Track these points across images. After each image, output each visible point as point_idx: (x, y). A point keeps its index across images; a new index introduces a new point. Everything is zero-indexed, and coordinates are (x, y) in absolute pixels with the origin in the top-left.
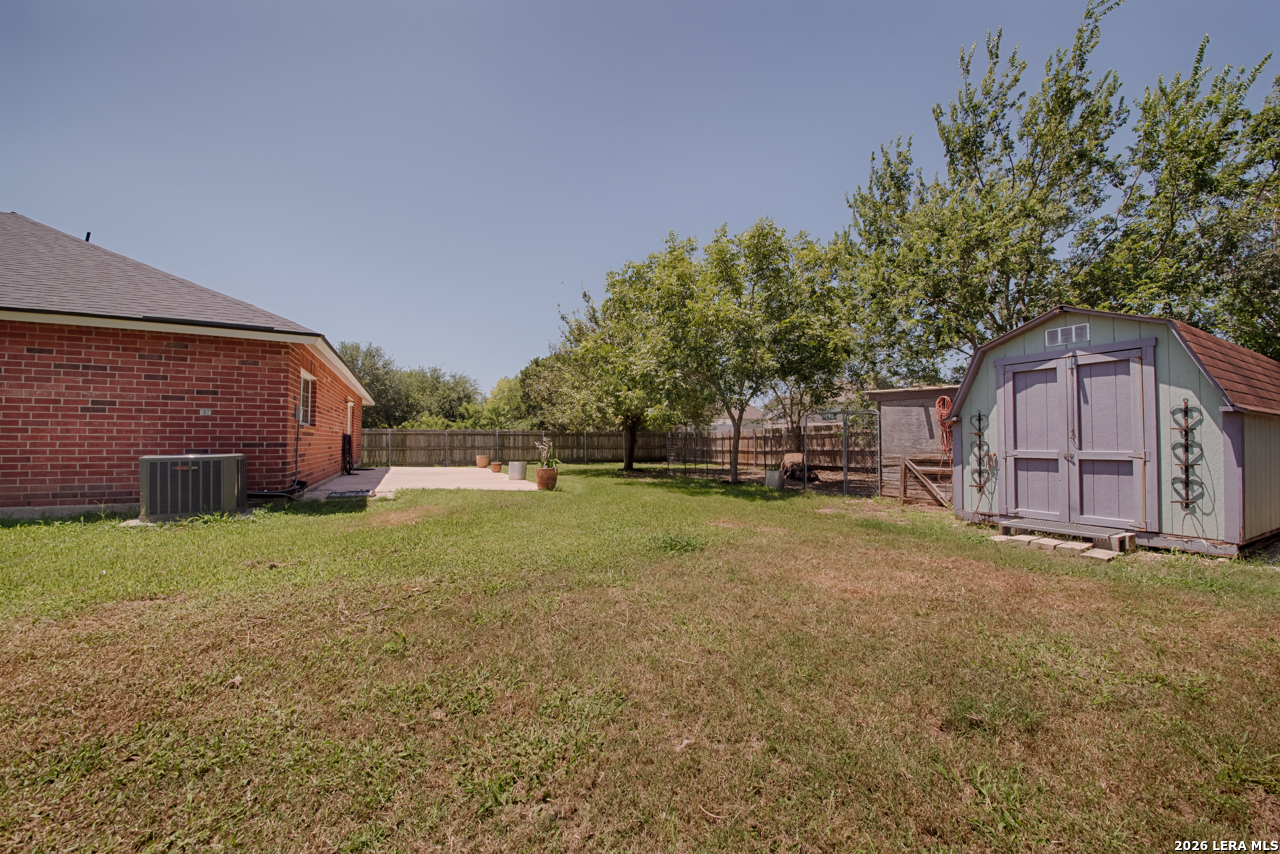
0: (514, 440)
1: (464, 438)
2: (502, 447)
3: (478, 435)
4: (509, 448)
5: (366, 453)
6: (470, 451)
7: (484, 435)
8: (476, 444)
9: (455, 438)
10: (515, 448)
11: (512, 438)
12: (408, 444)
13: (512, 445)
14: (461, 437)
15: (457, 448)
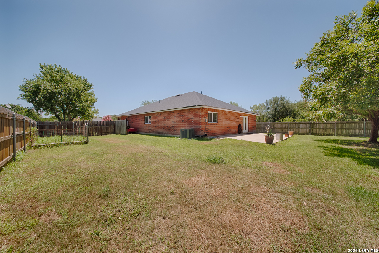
0: (319, 125)
1: (295, 125)
2: (313, 128)
3: (301, 123)
4: (316, 128)
5: (263, 129)
6: (298, 129)
7: (304, 124)
8: (301, 127)
9: (292, 125)
10: (319, 128)
11: (317, 125)
12: (275, 127)
13: (317, 127)
14: (294, 124)
15: (293, 128)
